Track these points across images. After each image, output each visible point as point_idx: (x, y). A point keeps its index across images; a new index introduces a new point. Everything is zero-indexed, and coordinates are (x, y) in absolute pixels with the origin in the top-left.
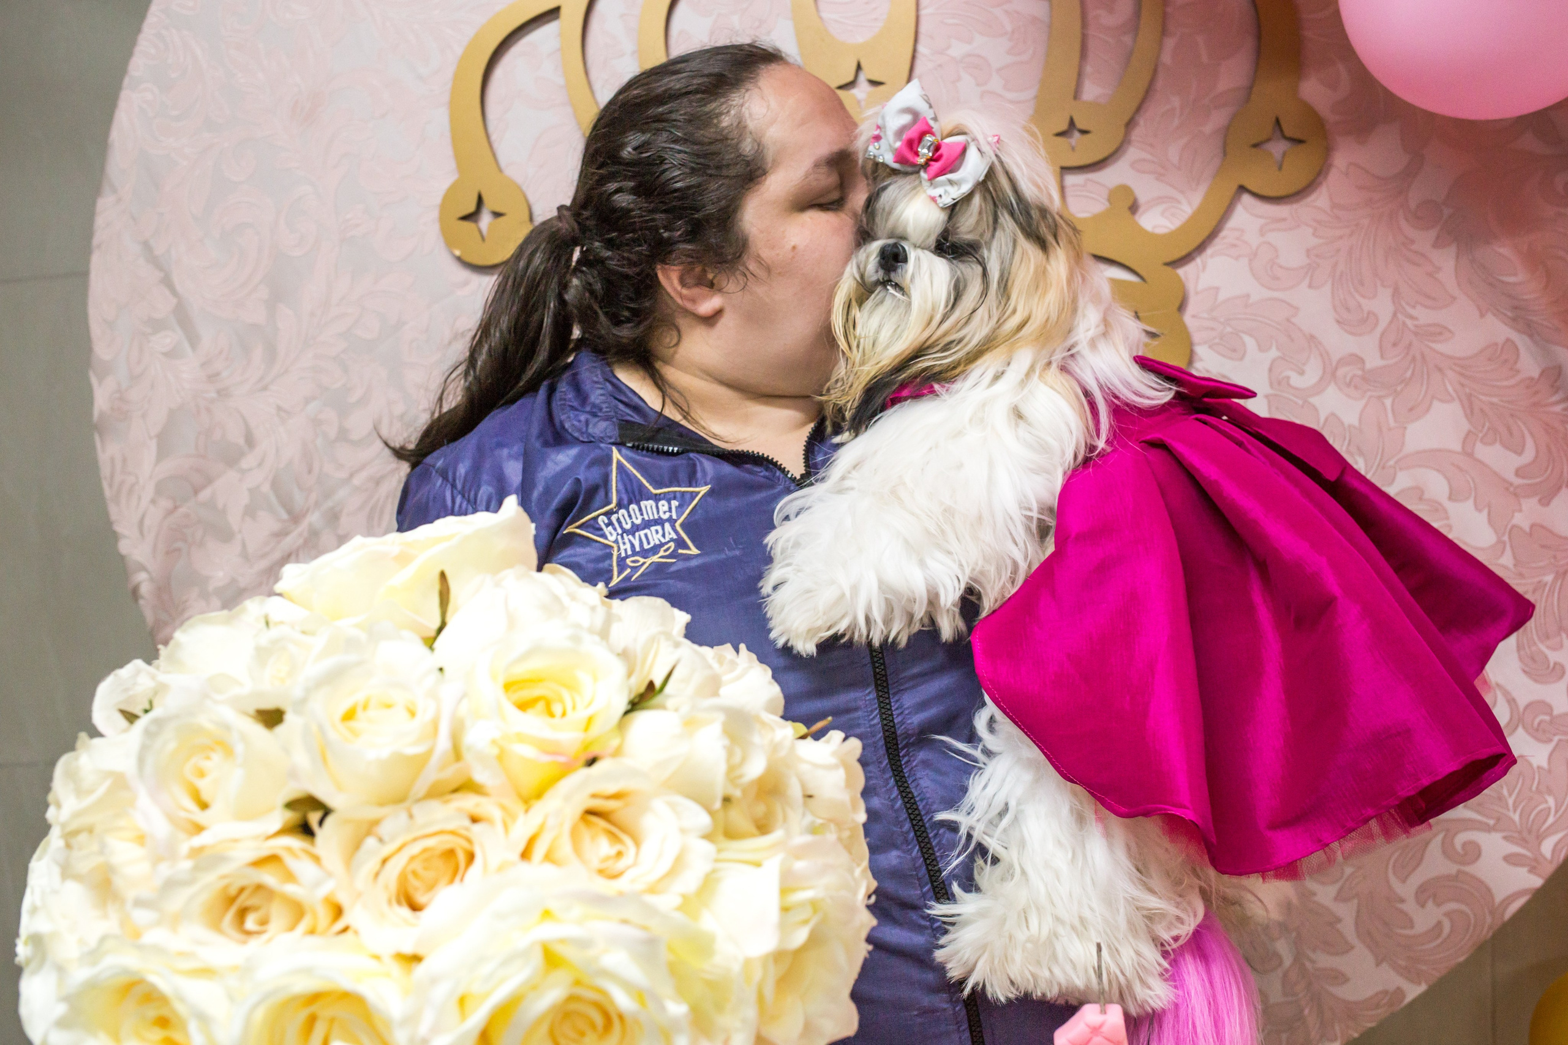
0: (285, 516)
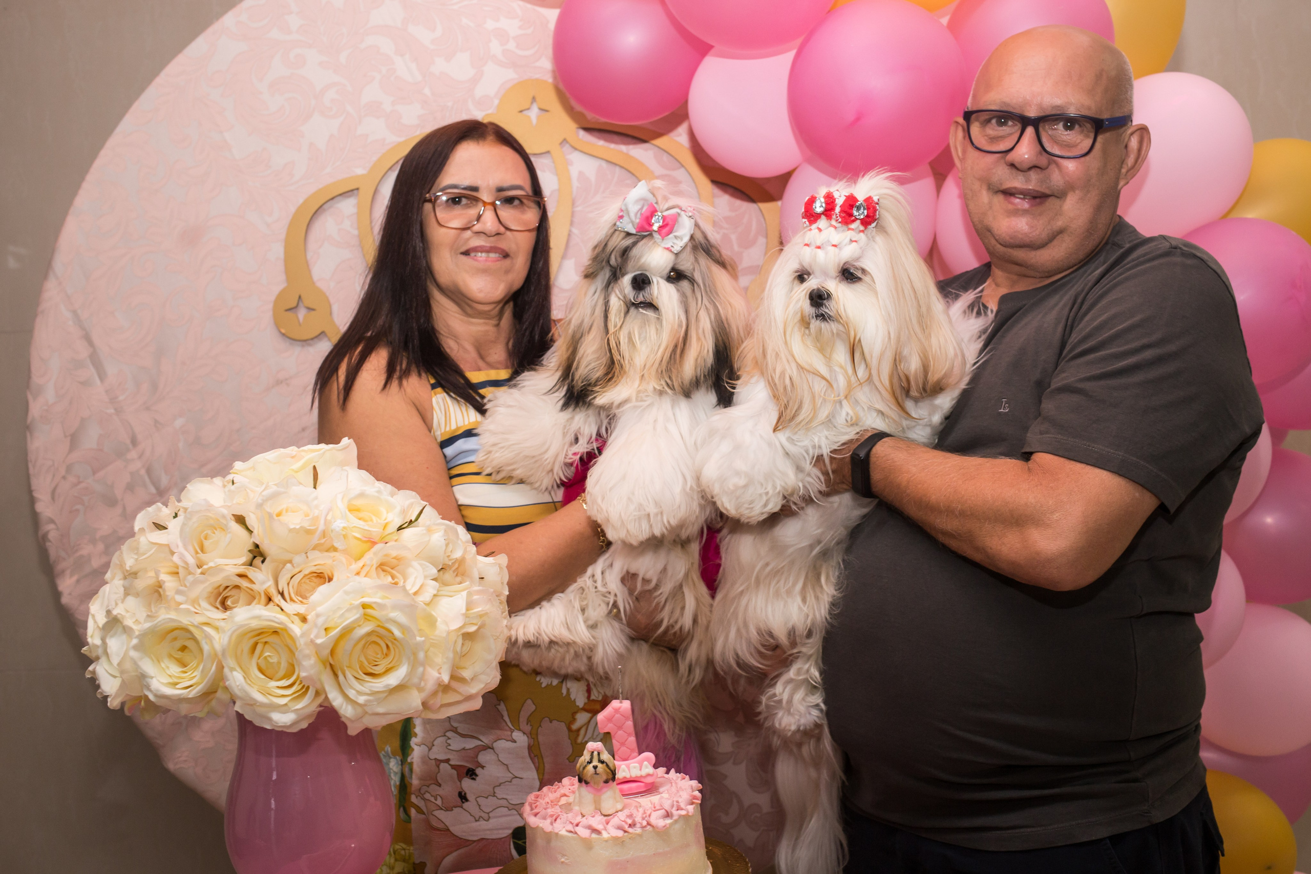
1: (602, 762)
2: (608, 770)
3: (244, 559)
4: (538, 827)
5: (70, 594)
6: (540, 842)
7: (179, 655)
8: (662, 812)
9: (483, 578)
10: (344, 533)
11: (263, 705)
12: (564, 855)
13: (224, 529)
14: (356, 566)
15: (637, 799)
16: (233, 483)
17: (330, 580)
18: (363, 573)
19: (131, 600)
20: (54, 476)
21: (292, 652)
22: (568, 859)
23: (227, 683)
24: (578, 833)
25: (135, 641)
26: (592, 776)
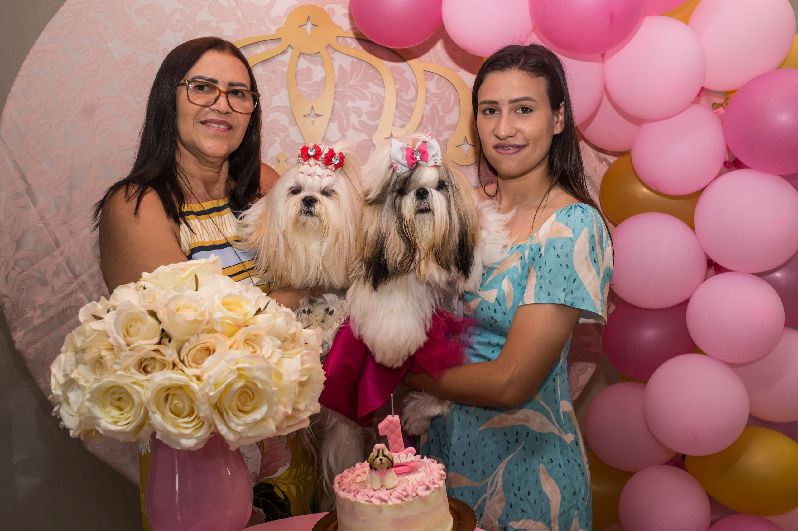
0: (71, 276)
1: (385, 456)
2: (389, 461)
3: (157, 340)
4: (346, 498)
5: (20, 342)
6: (347, 507)
7: (117, 403)
8: (424, 487)
9: (307, 343)
10: (221, 321)
11: (175, 434)
12: (363, 516)
13: (142, 321)
14: (229, 342)
15: (405, 477)
16: (144, 288)
17: (214, 351)
18: (235, 347)
19: (81, 368)
20: (6, 267)
21: (192, 401)
22: (366, 518)
23: (151, 422)
24: (373, 502)
25: (88, 396)
26: (379, 465)
